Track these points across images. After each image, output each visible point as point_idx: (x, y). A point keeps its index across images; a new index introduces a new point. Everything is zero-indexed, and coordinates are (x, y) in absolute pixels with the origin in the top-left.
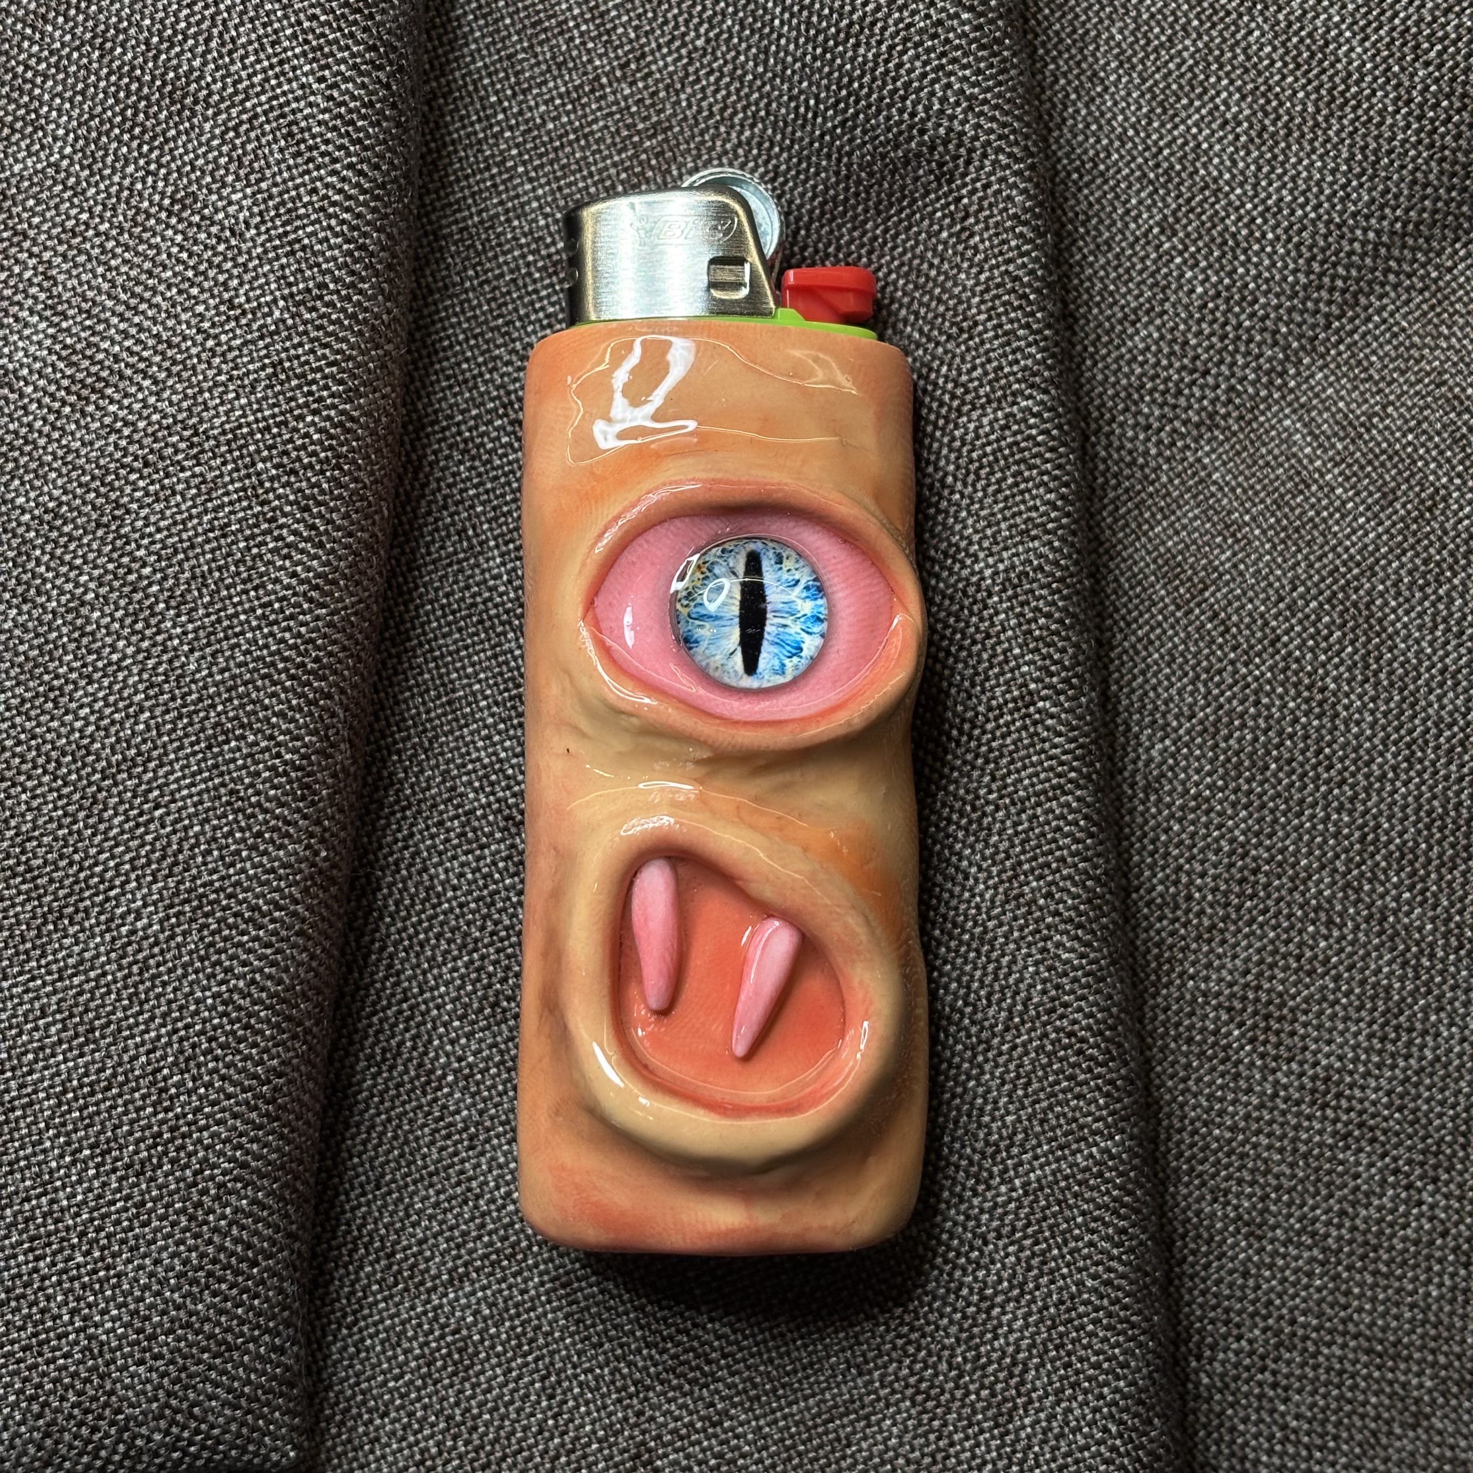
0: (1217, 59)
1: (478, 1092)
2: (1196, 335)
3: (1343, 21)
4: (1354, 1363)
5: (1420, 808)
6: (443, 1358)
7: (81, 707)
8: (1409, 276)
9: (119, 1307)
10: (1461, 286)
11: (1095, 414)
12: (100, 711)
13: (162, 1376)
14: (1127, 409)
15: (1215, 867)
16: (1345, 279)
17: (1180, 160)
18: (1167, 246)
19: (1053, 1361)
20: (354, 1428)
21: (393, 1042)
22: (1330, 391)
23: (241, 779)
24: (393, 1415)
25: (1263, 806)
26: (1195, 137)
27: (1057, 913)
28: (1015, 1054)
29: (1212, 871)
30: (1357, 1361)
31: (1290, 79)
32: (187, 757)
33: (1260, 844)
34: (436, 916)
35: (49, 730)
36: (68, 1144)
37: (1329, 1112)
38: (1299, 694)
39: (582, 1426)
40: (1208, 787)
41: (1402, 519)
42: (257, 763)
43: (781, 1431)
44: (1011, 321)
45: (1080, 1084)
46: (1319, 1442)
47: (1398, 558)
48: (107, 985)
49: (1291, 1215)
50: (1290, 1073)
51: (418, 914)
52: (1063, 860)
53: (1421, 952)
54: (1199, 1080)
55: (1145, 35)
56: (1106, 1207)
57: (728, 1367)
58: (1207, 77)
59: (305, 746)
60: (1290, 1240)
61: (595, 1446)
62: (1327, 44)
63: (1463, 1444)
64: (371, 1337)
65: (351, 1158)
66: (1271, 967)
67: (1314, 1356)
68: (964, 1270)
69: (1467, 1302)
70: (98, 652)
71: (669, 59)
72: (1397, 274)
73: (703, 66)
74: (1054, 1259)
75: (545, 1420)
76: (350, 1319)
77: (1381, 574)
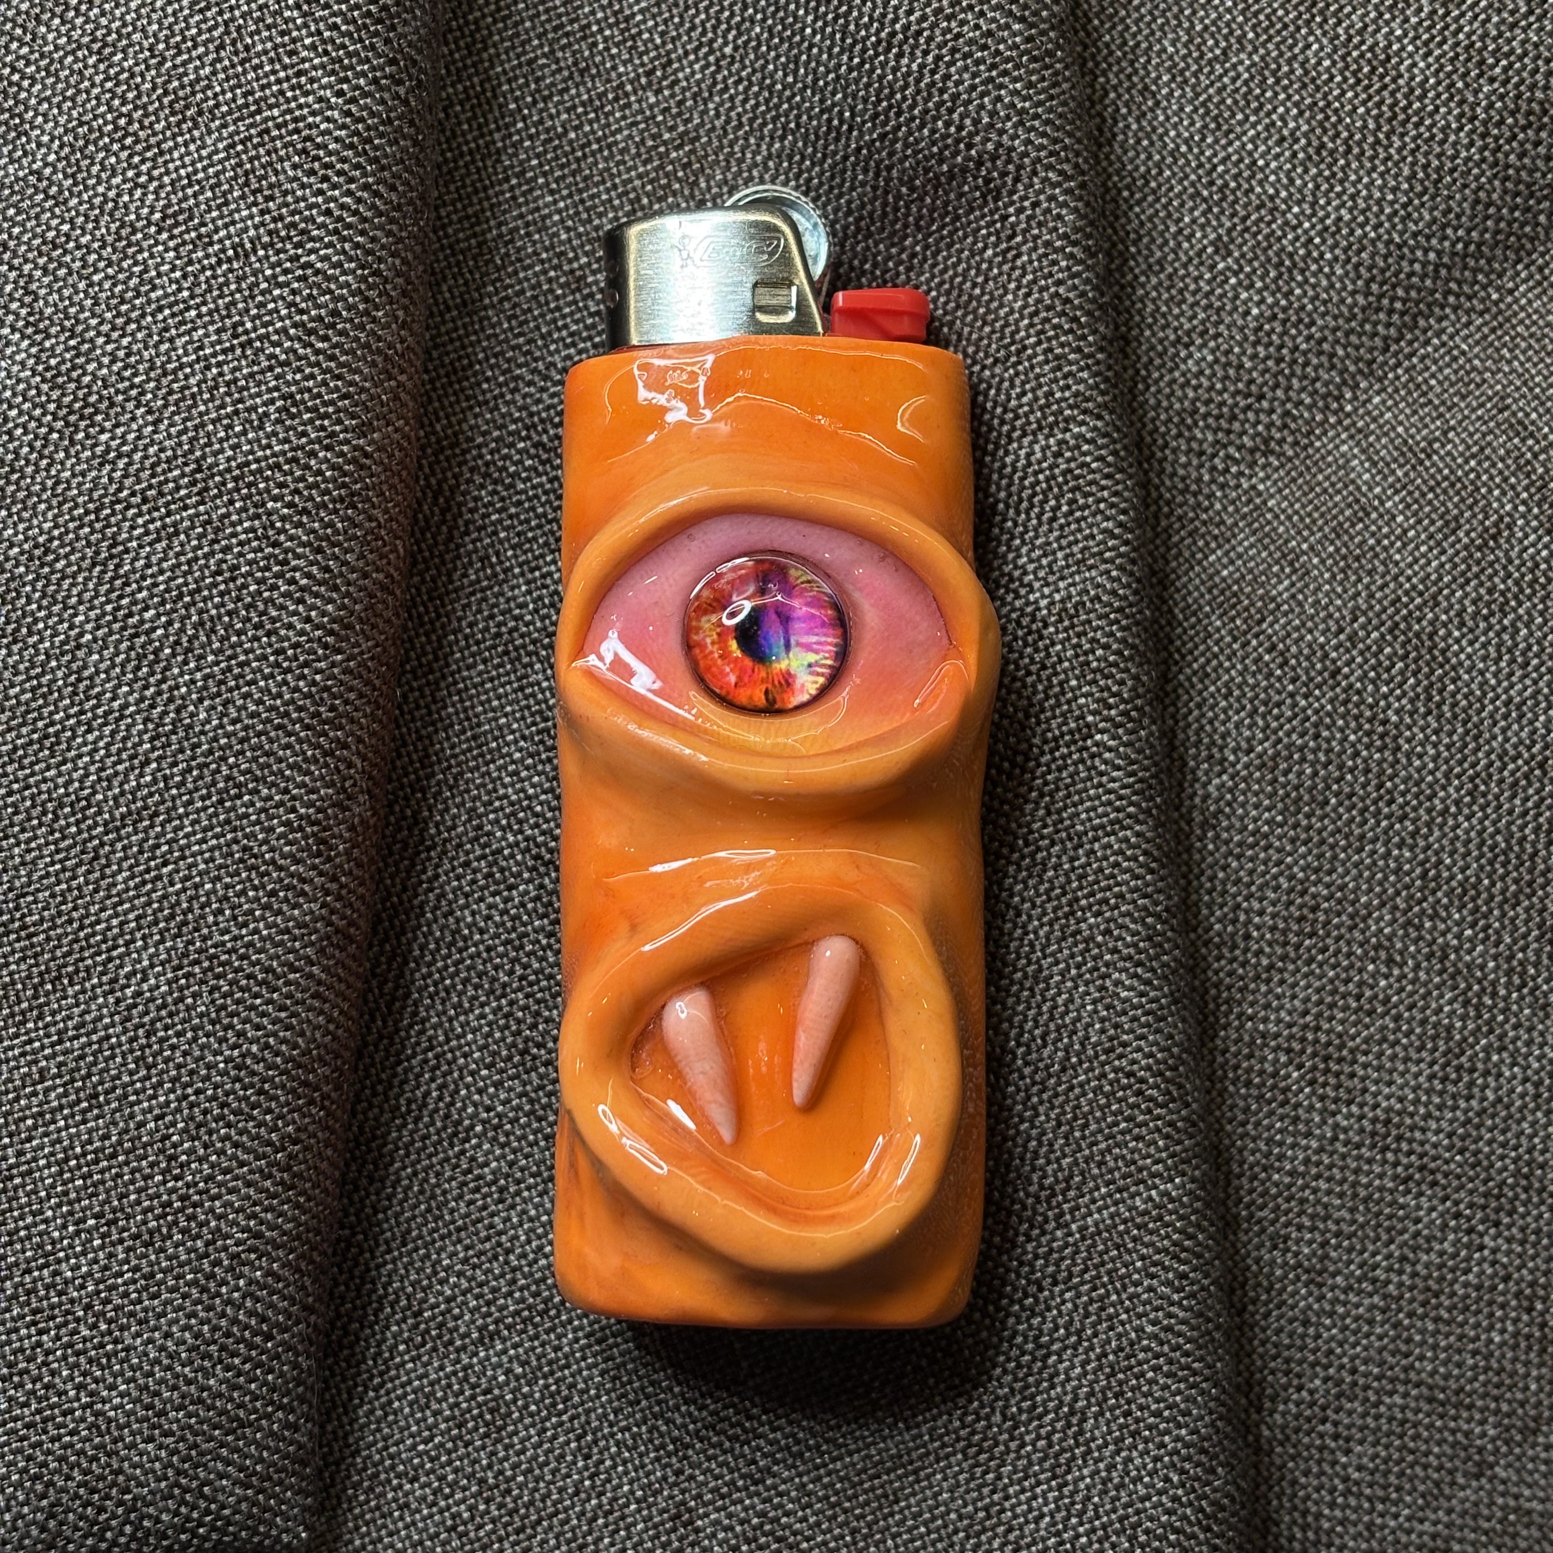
0: (1274, 73)
1: (508, 1143)
3: (1405, 35)
4: (1417, 1411)
8: (1469, 298)
10: (1522, 308)
14: (1180, 435)
15: (1274, 904)
18: (1221, 266)
20: (383, 1494)
21: (418, 1093)
22: (1388, 415)
24: (423, 1479)
27: (1115, 951)
28: (1071, 1095)
29: (1270, 910)
31: (1350, 94)
33: (1320, 881)
34: (462, 961)
39: (620, 1486)
40: (1267, 822)
41: (1466, 548)
42: (271, 818)
43: (825, 1487)
44: (1062, 345)
45: (1139, 1126)
46: (1380, 1493)
47: (1462, 587)
49: (1351, 1262)
50: (1350, 1115)
51: (444, 959)
52: (1121, 896)
53: (1483, 990)
54: (1258, 1124)
55: (1198, 47)
56: (1166, 1251)
57: (770, 1423)
58: (1264, 92)
60: (1351, 1288)
61: (633, 1507)
64: (399, 1399)
65: (376, 1213)
67: (1376, 1405)
71: (697, 67)
72: (1458, 296)
73: (731, 74)
74: (1113, 1305)
75: (582, 1481)
76: (377, 1381)
77: (1445, 604)
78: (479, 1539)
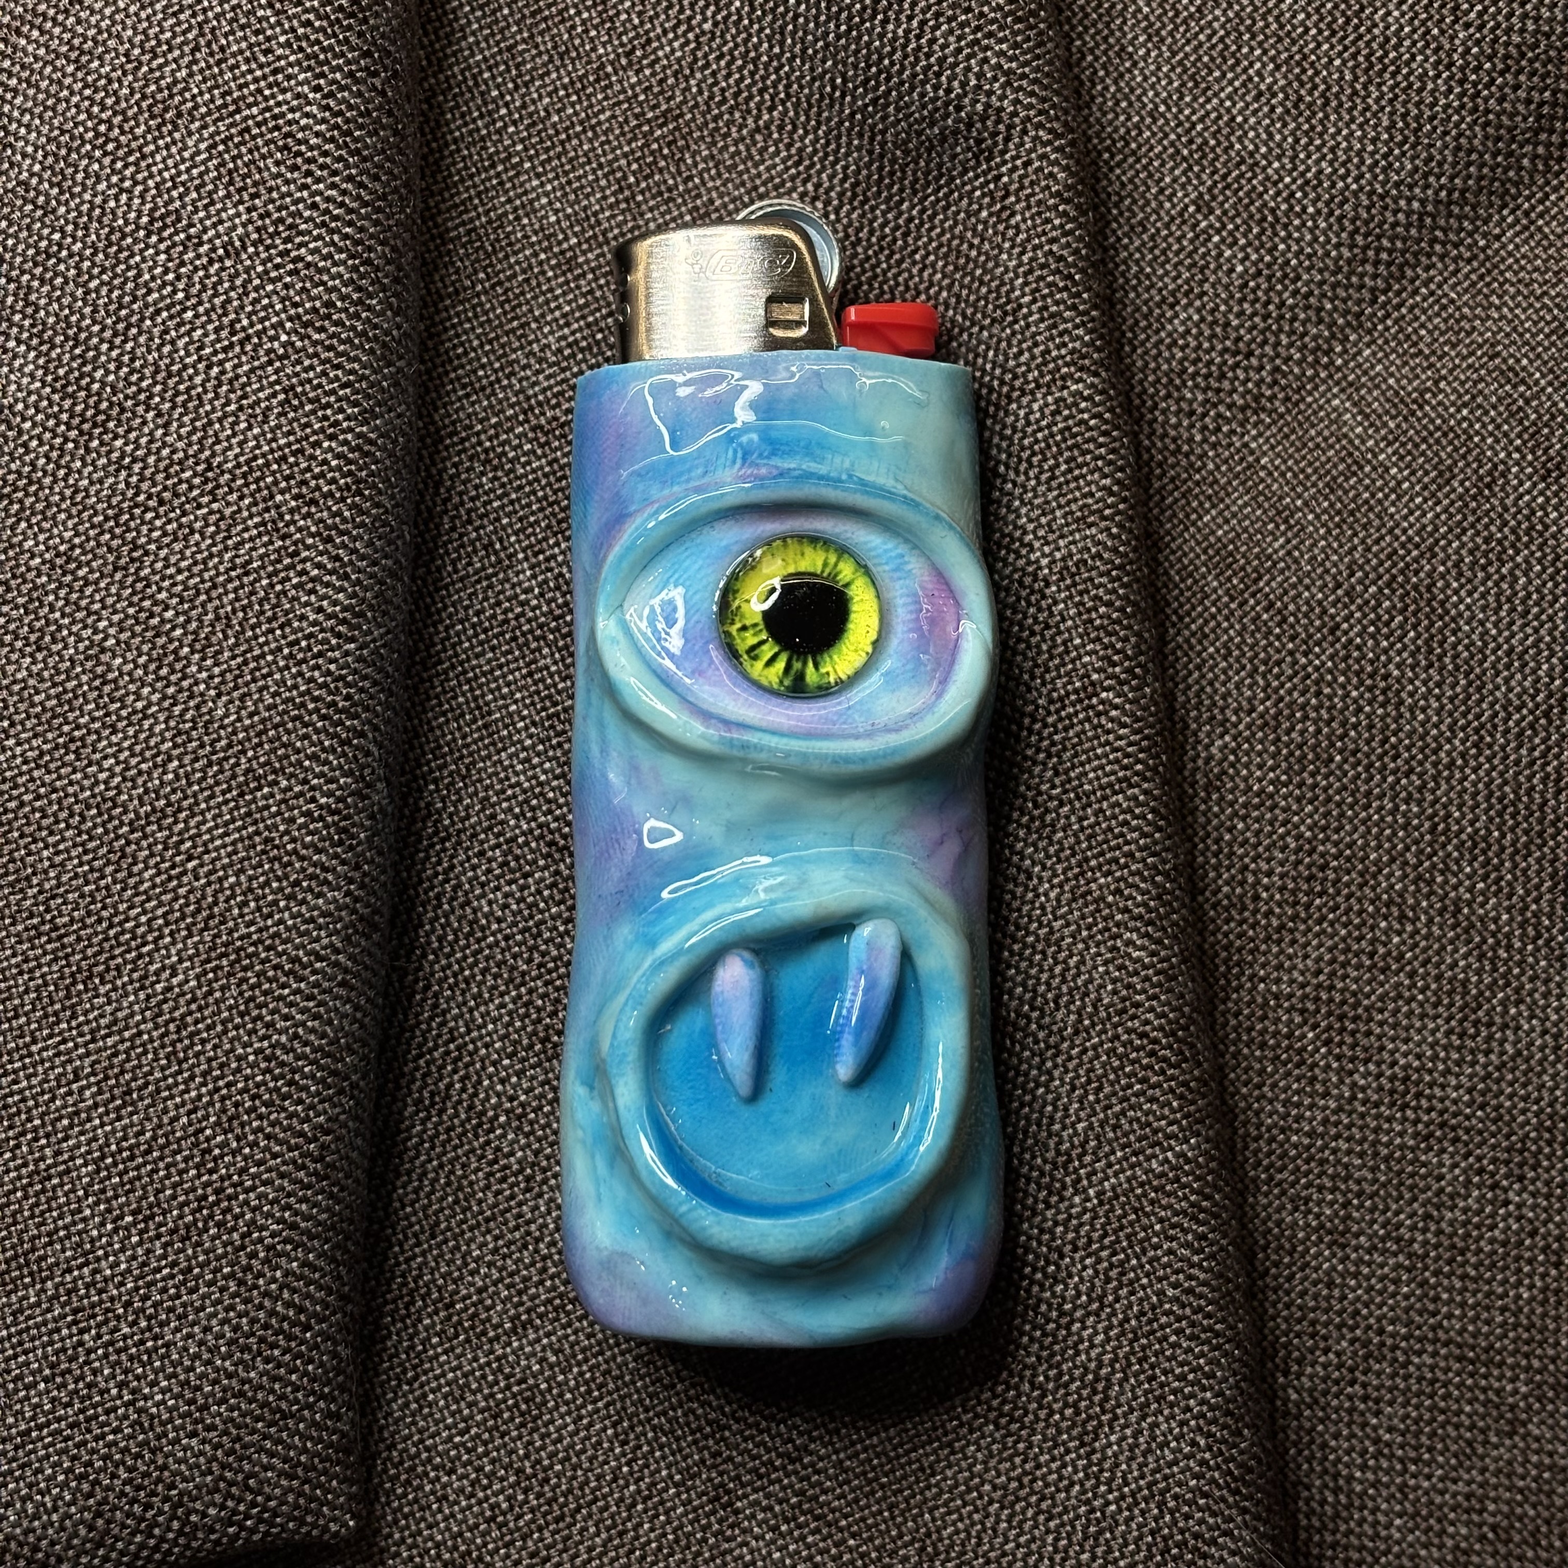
2: (1238, 316)
7: (105, 758)
9: (168, 1378)
11: (1137, 402)
12: (126, 761)
13: (216, 1447)
16: (1390, 252)
17: (1214, 135)
19: (1136, 1375)
23: (276, 826)
25: (1329, 800)
26: (1228, 110)
30: (1449, 1369)
32: (219, 806)
35: (71, 783)
36: (109, 1211)
37: (1409, 1112)
38: (1362, 683)
48: (143, 1045)
59: (340, 788)
62: (1362, 8)
63: (1561, 1450)
66: (1344, 965)
68: (1042, 1286)
69: (1559, 1303)
70: (121, 700)
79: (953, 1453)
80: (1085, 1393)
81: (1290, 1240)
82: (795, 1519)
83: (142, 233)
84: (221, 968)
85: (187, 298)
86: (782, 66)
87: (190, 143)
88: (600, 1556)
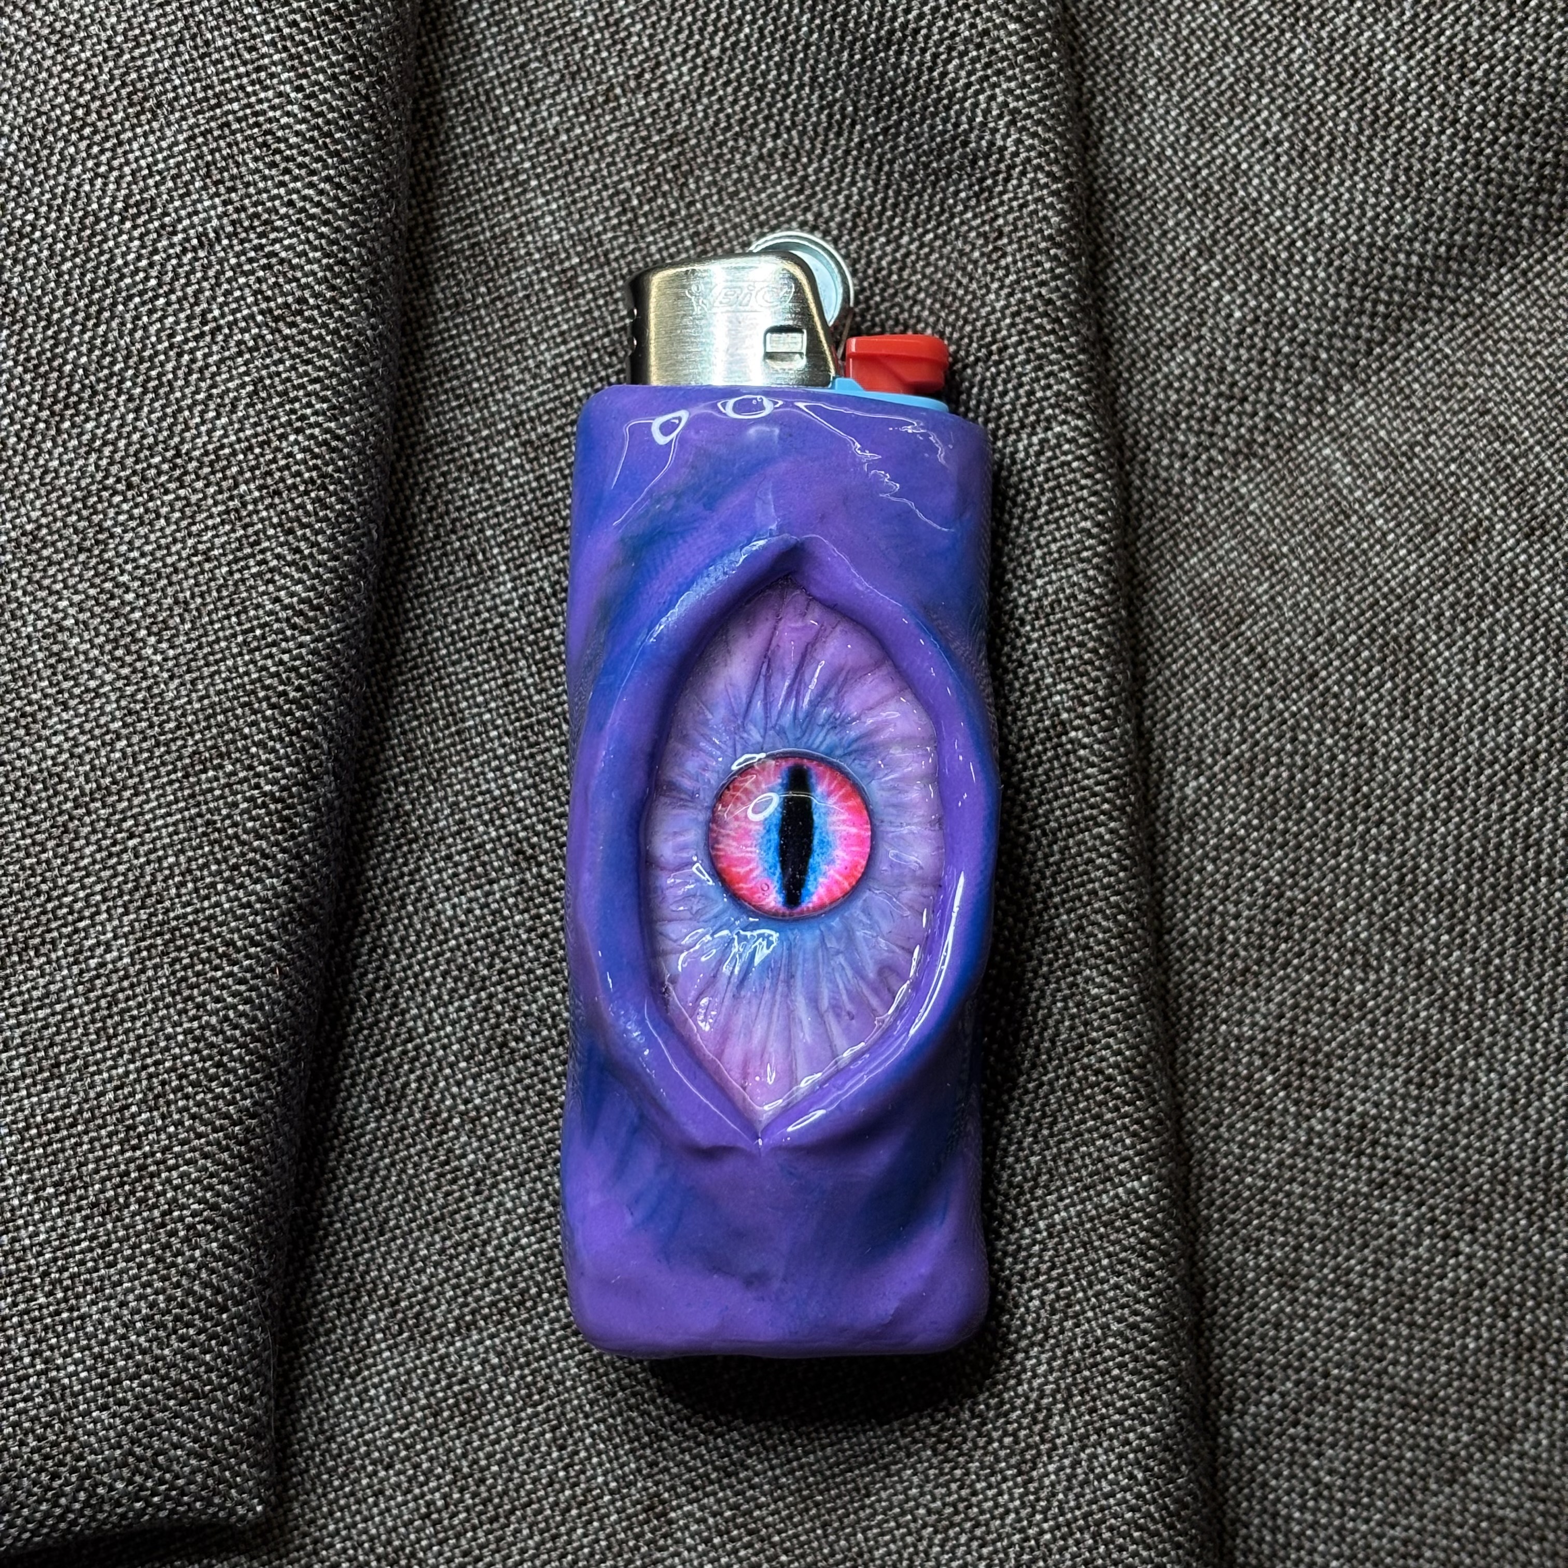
0: (1258, 77)
1: (485, 1136)
2: (1234, 361)
3: (1388, 38)
4: (1390, 1416)
5: (1459, 848)
6: (449, 1408)
7: (55, 734)
8: (1453, 302)
9: (82, 1350)
10: (1506, 312)
11: (1130, 442)
12: (74, 739)
13: (126, 1422)
14: (1162, 437)
15: (1249, 908)
16: (1387, 304)
17: (1219, 181)
18: (1204, 269)
19: (1077, 1406)
20: (358, 1481)
21: (398, 1084)
22: (1371, 419)
23: (218, 809)
24: (398, 1466)
25: (1299, 846)
26: (1234, 157)
27: (1087, 947)
28: (1041, 1093)
29: (1246, 913)
30: (1392, 1415)
31: (1333, 98)
32: (163, 786)
33: (1296, 884)
34: (442, 953)
35: (19, 757)
36: (31, 1181)
37: (1364, 1160)
38: (1337, 731)
39: (594, 1477)
40: (1243, 826)
41: (1444, 551)
42: (235, 793)
43: (797, 1481)
44: (1044, 345)
45: (1106, 1123)
46: (1352, 1498)
47: (1440, 591)
48: (74, 1019)
49: (1324, 1265)
50: (1325, 1119)
51: (424, 951)
52: (1094, 892)
53: (1460, 995)
54: (1231, 1126)
55: (1185, 52)
56: (1133, 1249)
58: (1248, 96)
59: (285, 777)
60: (1324, 1291)
61: (607, 1498)
62: (1371, 62)
63: (1500, 1500)
64: (375, 1386)
65: (353, 1203)
66: (1306, 1011)
67: (1348, 1409)
69: (1505, 1354)
70: (75, 678)
71: (685, 69)
72: (1441, 299)
73: (719, 76)
74: (1079, 1302)
75: (556, 1472)
76: (353, 1369)
77: (1422, 608)
78: (453, 1527)
79: (889, 1475)
80: (1025, 1422)
81: (1239, 1279)
82: (728, 1532)
83: (116, 218)
84: (155, 946)
85: (160, 285)
86: (789, 94)
87: (168, 133)
88: (532, 1559)
